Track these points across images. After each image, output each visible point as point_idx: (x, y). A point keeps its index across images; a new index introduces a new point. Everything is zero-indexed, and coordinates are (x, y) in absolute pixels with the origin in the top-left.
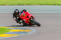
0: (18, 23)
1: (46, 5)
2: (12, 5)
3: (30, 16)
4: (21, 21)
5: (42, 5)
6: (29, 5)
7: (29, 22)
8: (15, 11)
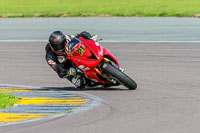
0: (61, 77)
1: (134, 15)
2: (23, 16)
3: (101, 53)
4: (71, 71)
5: (122, 15)
6: (79, 15)
7: (97, 74)
8: (51, 36)
